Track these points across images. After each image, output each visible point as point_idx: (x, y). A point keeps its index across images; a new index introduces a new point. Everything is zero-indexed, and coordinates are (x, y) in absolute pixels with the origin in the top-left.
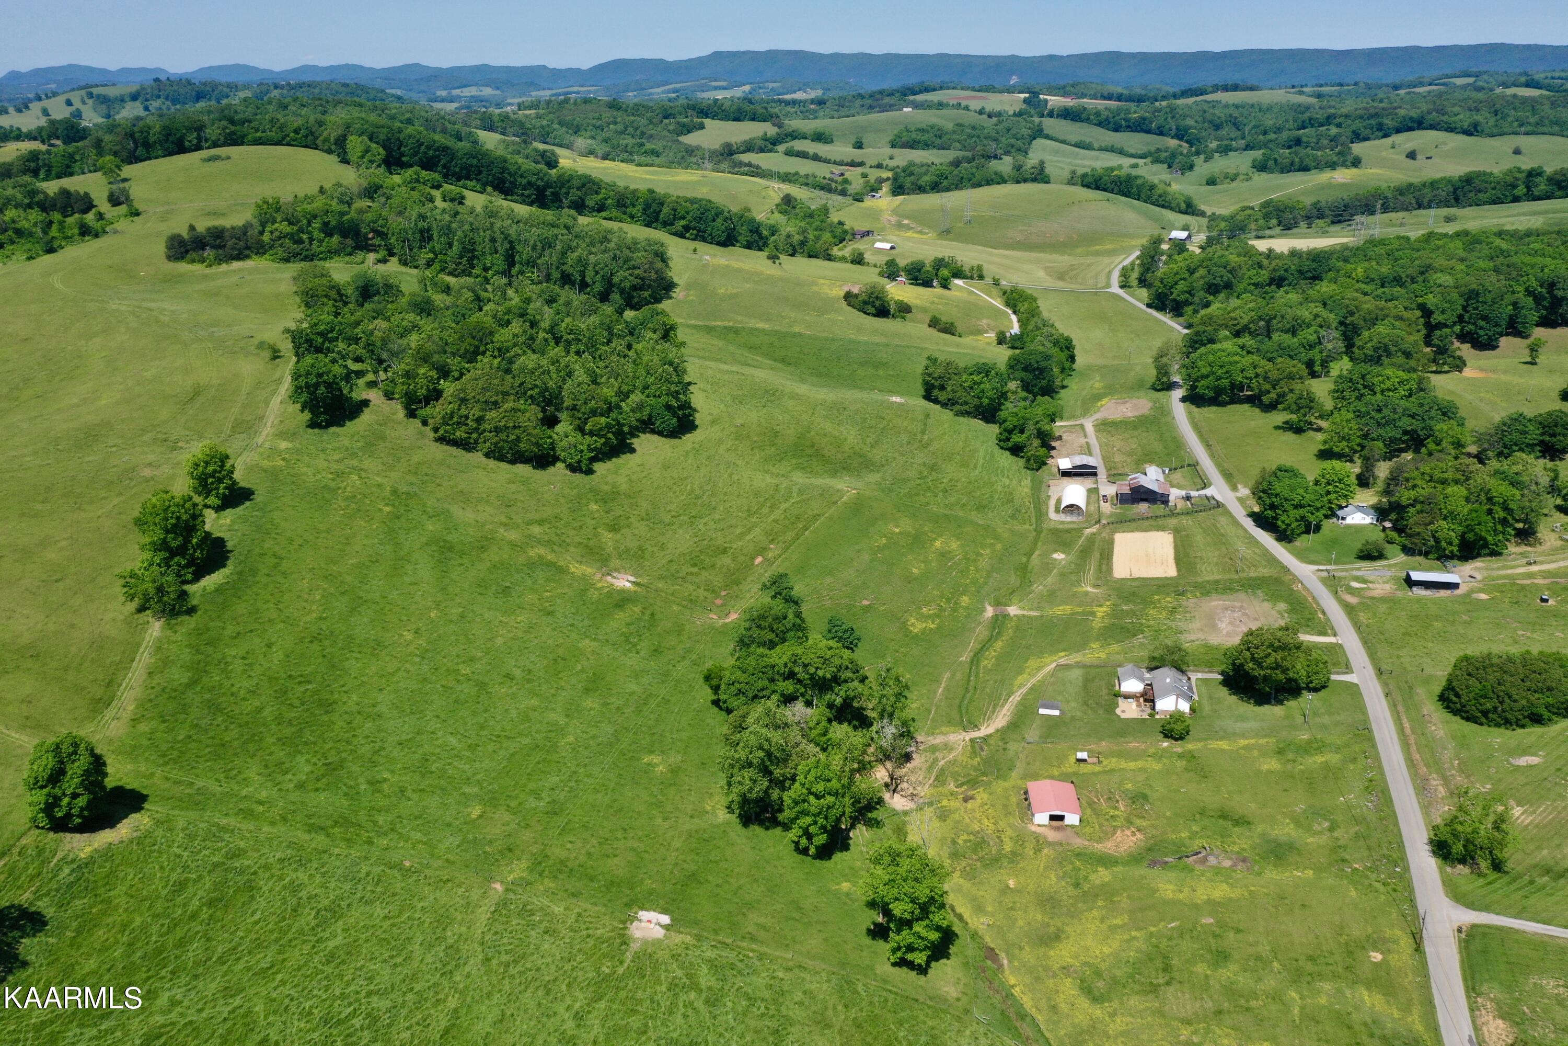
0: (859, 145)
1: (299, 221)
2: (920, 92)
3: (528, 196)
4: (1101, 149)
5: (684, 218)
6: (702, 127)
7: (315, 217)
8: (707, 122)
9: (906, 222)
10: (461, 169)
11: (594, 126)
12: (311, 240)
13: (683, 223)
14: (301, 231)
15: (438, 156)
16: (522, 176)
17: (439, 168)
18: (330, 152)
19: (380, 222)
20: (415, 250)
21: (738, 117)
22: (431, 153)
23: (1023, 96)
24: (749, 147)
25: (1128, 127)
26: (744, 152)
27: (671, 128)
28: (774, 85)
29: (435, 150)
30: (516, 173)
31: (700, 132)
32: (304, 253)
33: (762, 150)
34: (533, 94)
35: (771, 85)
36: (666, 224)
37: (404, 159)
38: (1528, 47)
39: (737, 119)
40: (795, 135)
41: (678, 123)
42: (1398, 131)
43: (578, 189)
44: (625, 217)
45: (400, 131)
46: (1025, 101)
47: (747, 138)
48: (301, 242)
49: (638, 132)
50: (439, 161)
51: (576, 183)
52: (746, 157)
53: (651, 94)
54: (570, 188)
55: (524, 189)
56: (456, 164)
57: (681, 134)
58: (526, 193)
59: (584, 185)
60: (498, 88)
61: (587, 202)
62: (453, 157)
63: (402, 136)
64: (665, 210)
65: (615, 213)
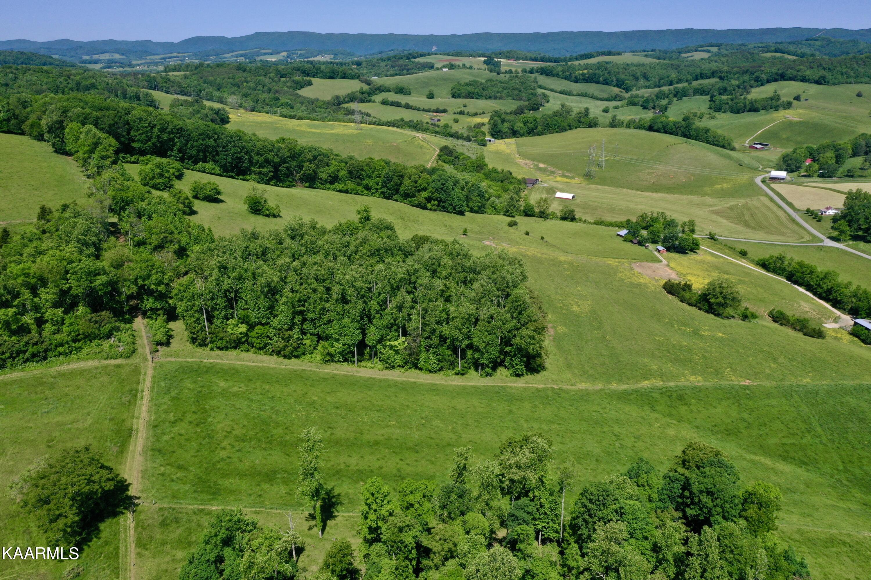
0: (431, 96)
1: (17, 295)
2: (418, 57)
3: (266, 175)
4: (578, 95)
5: (425, 189)
6: (310, 84)
7: (43, 282)
8: (314, 80)
9: (541, 165)
10: (198, 151)
11: (232, 84)
12: (40, 322)
13: (425, 194)
14: (23, 310)
15: (172, 140)
16: (258, 153)
17: (175, 153)
18: (40, 138)
19: (154, 277)
20: (217, 322)
21: (332, 76)
22: (165, 136)
23: (483, 59)
24: (352, 98)
25: (584, 79)
26: (348, 102)
27: (288, 84)
28: (302, 52)
29: (171, 132)
30: (252, 150)
31: (309, 88)
32: (31, 350)
33: (362, 101)
34: (148, 58)
35: (299, 52)
36: (407, 196)
37: (134, 145)
38: (706, 31)
39: (331, 78)
40: (381, 89)
41: (293, 81)
42: (768, 81)
43: (311, 162)
44: (360, 188)
45: (128, 113)
46: (485, 62)
47: (349, 92)
48: (23, 330)
49: (266, 88)
50: (174, 145)
51: (309, 156)
52: (354, 106)
53: (225, 58)
54: (303, 161)
55: (261, 166)
56: (192, 147)
57: (296, 89)
58: (264, 170)
59: (315, 158)
60: (123, 54)
61: (320, 175)
62: (188, 139)
63: (130, 118)
64: (407, 182)
65: (350, 185)
